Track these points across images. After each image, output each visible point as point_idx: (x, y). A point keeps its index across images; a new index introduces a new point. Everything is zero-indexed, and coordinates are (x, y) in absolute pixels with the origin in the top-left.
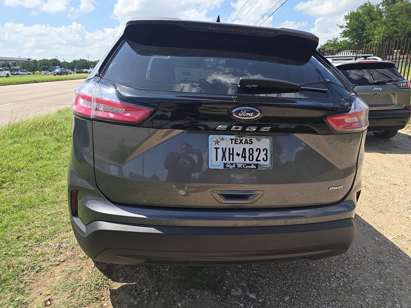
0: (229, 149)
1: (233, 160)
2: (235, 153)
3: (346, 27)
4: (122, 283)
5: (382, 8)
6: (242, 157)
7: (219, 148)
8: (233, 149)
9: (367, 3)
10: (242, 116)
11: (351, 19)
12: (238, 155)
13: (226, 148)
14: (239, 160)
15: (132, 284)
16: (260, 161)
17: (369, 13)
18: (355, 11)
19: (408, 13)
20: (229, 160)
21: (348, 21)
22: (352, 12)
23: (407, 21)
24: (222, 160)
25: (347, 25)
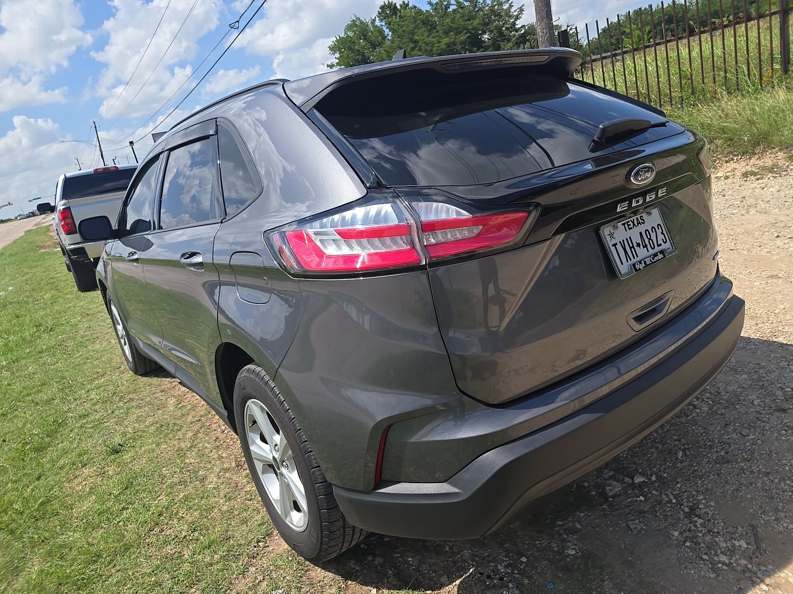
0: (627, 239)
1: (637, 257)
2: (635, 245)
3: (338, 64)
4: (454, 584)
5: (381, 23)
6: (644, 247)
7: (616, 244)
8: (630, 238)
9: (355, 19)
10: (642, 180)
11: (340, 50)
12: (638, 245)
13: (623, 241)
14: (642, 253)
15: (468, 574)
16: (661, 245)
17: (365, 36)
18: (342, 35)
19: (427, 27)
20: (634, 258)
21: (337, 55)
22: (338, 38)
23: (430, 39)
24: (627, 261)
25: (337, 61)
